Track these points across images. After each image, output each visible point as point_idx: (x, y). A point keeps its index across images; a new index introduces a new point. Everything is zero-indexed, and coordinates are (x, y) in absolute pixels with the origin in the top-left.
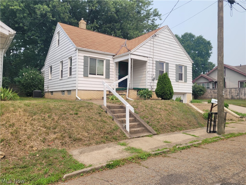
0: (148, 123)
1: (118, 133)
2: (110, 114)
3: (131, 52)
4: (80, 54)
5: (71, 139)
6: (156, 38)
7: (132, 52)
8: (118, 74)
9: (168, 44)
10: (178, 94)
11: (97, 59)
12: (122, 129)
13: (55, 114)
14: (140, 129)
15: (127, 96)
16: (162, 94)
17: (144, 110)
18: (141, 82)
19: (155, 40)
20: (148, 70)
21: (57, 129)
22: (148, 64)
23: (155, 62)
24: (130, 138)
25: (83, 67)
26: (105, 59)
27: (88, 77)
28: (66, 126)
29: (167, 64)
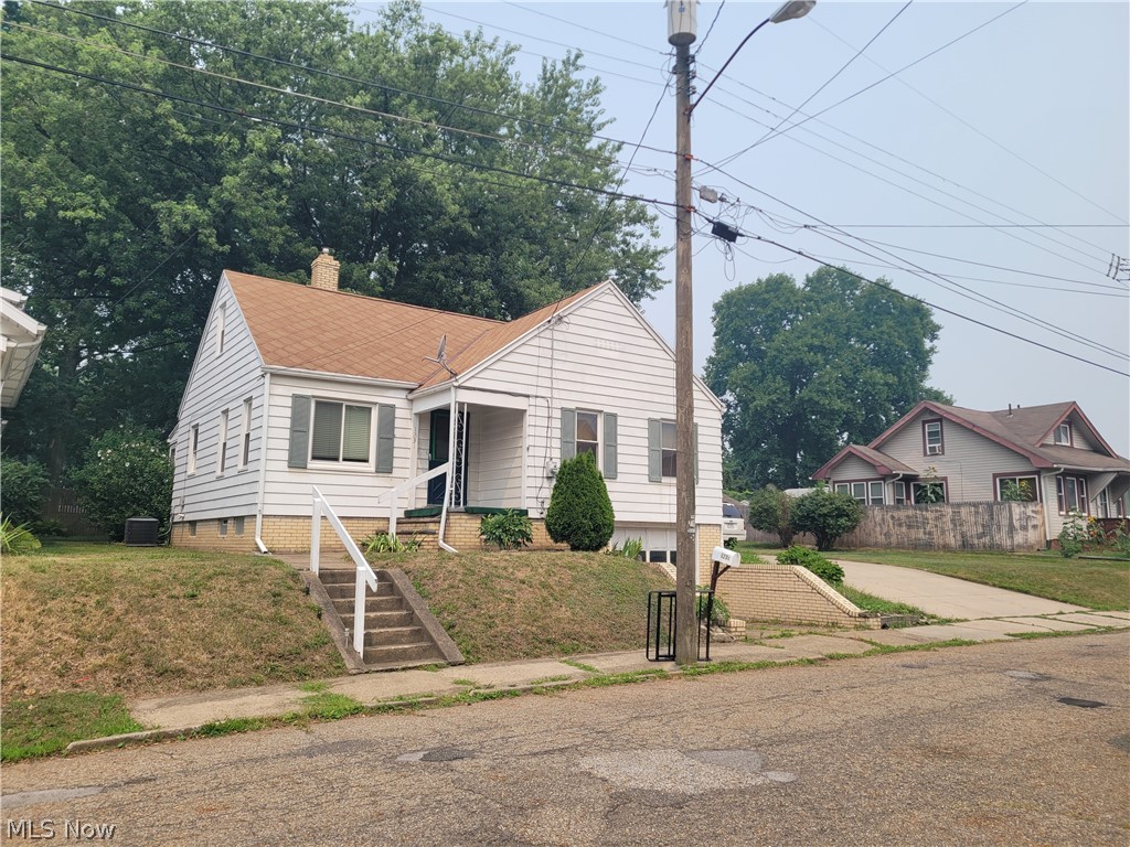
0: (450, 627)
1: (317, 657)
2: (319, 599)
4: (279, 390)
5: (151, 669)
6: (562, 327)
7: (460, 381)
8: (426, 455)
9: (613, 345)
10: (666, 530)
11: (345, 403)
12: (339, 645)
13: (122, 596)
14: (412, 648)
15: (441, 537)
16: (564, 528)
18: (510, 483)
19: (557, 335)
20: (529, 441)
21: (114, 640)
22: (528, 420)
23: (557, 414)
24: (354, 672)
25: (287, 434)
26: (376, 404)
27: (305, 468)
28: (147, 631)
29: (612, 418)
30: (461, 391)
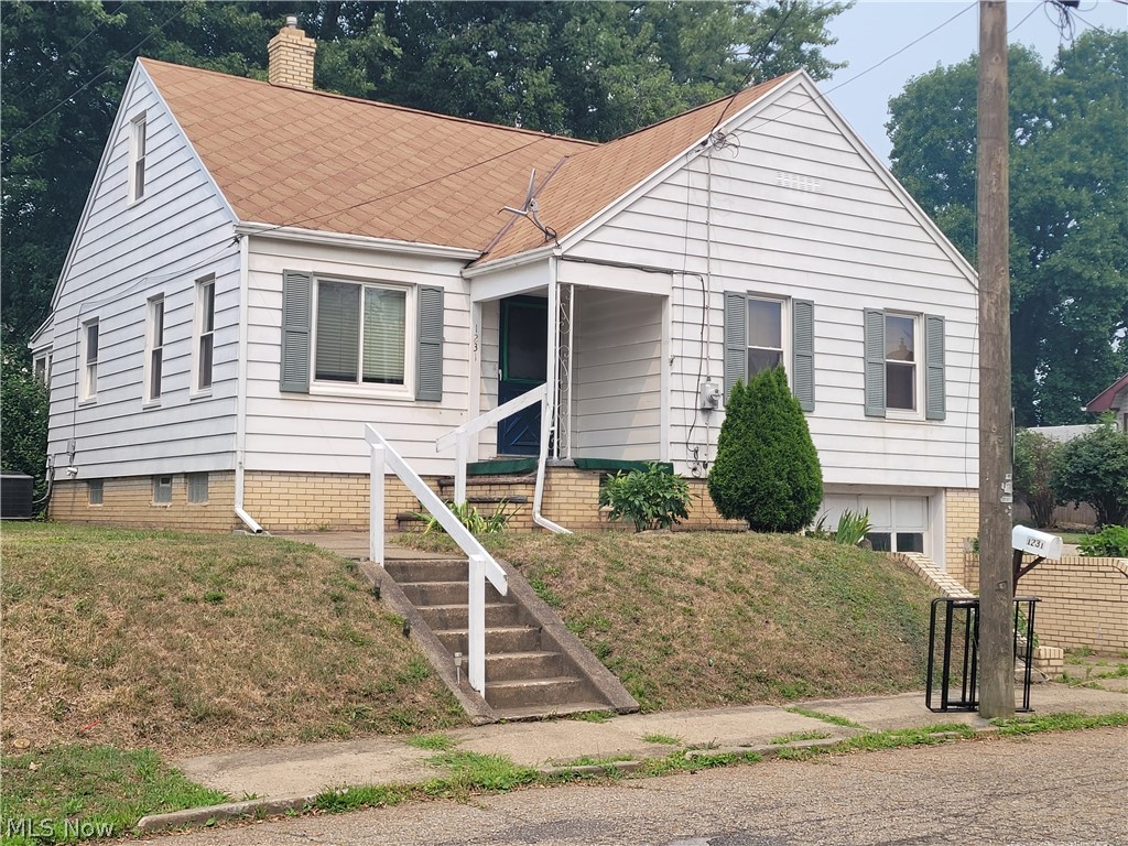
0: (605, 653)
2: (397, 606)
3: (558, 246)
4: (263, 263)
6: (726, 153)
7: (564, 248)
8: (494, 372)
11: (364, 285)
14: (551, 685)
15: (537, 507)
16: (745, 494)
17: (595, 589)
18: (638, 420)
19: (717, 167)
20: (673, 349)
22: (671, 313)
23: (717, 302)
25: (277, 336)
26: (412, 285)
27: (308, 393)
29: (804, 309)
30: (564, 265)
